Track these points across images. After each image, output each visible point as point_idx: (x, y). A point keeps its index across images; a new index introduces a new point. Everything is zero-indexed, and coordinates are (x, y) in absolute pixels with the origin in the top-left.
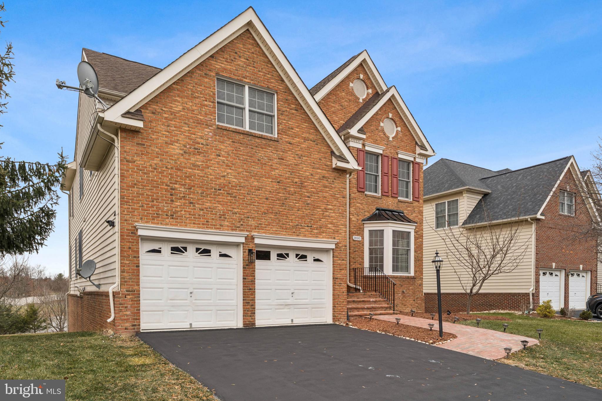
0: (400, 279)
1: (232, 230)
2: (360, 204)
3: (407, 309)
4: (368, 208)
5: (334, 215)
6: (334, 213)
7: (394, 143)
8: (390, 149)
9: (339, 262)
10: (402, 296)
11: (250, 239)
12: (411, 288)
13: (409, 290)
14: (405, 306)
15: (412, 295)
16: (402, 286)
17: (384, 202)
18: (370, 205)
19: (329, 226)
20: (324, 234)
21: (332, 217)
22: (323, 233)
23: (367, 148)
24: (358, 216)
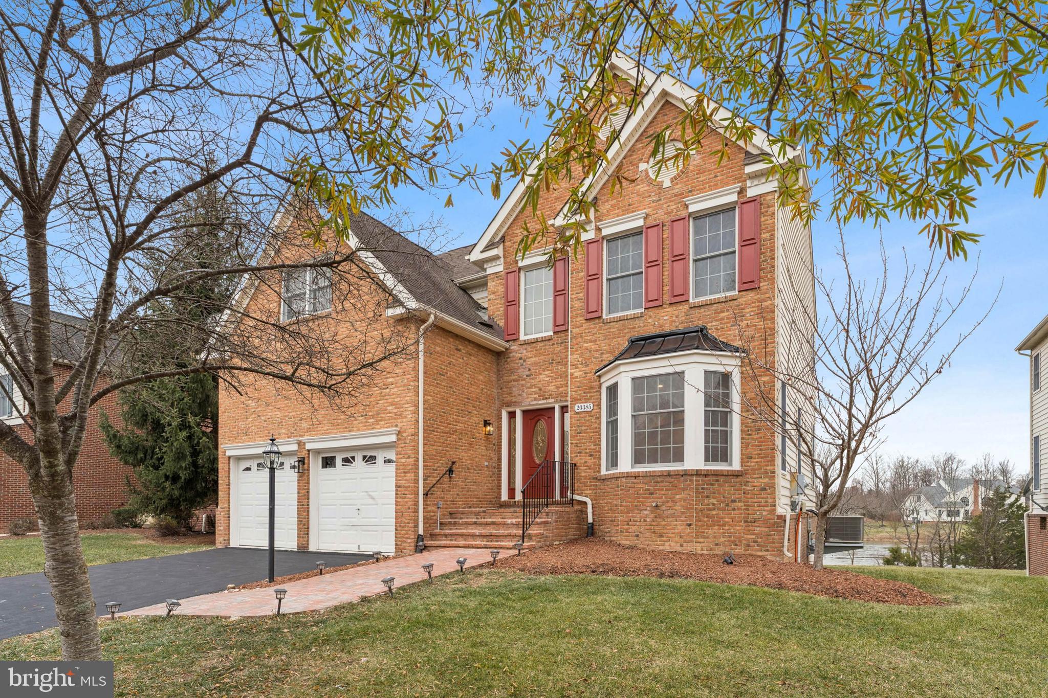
0: (648, 479)
1: (289, 437)
2: (591, 342)
3: (667, 544)
4: (609, 345)
5: (395, 390)
6: (396, 387)
7: (678, 189)
8: (665, 206)
9: (403, 460)
10: (652, 516)
11: (301, 444)
12: (678, 496)
13: (673, 501)
14: (661, 536)
15: (683, 513)
16: (652, 494)
17: (650, 320)
18: (614, 338)
19: (390, 408)
20: (382, 423)
21: (393, 394)
22: (381, 420)
23: (605, 232)
24: (587, 366)
